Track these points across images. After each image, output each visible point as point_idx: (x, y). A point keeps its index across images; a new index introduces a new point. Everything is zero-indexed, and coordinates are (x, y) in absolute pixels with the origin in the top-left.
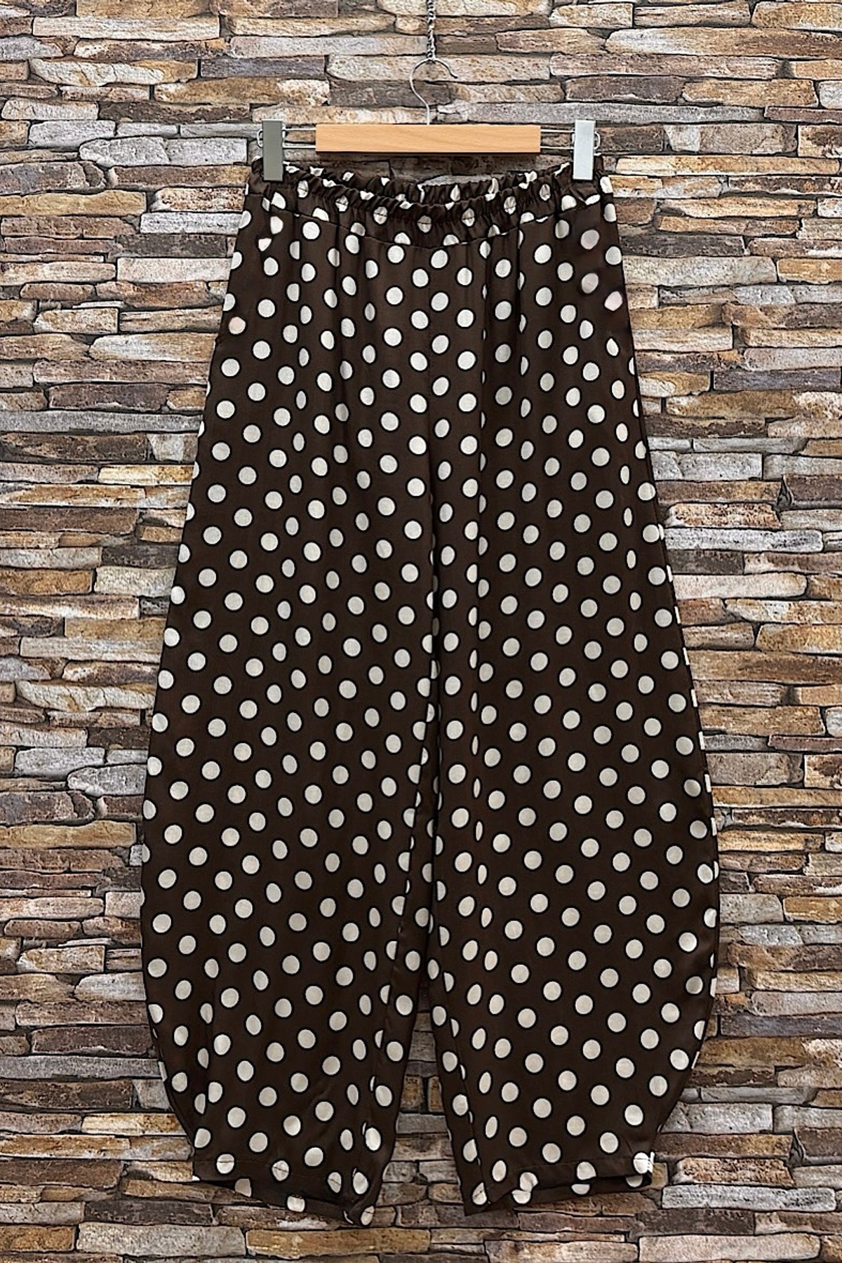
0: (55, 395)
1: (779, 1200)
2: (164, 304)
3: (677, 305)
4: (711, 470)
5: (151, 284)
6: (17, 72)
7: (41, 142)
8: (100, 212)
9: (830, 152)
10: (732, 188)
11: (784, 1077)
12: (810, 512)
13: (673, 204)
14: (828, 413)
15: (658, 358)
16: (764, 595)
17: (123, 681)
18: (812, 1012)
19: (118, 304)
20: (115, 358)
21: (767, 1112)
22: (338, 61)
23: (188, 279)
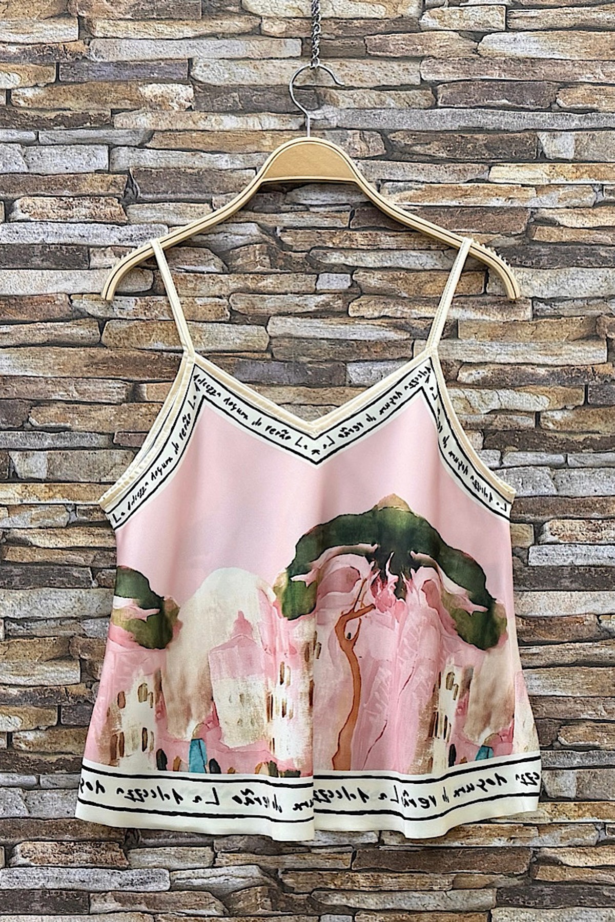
2: (24, 318)
3: (551, 317)
4: (586, 485)
5: (11, 297)
13: (547, 214)
15: (531, 371)
22: (202, 65)
23: (49, 292)
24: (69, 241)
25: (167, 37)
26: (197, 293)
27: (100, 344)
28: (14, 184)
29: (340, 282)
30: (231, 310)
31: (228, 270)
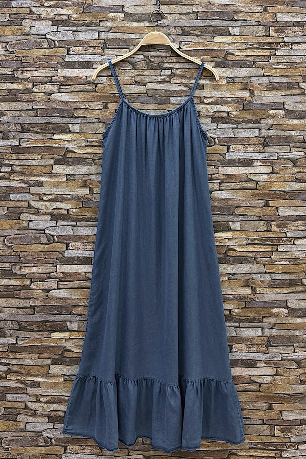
0: (39, 112)
1: (264, 357)
2: (73, 83)
3: (232, 83)
4: (243, 134)
5: (69, 77)
6: (26, 11)
7: (34, 33)
8: (53, 55)
9: (280, 35)
10: (249, 46)
11: (265, 320)
12: (273, 147)
13: (231, 51)
14: (279, 116)
15: (226, 99)
16: (259, 172)
17: (62, 200)
18: (274, 300)
19: (59, 83)
20: (58, 100)
21: (260, 330)
22: (127, 7)
23: (80, 75)
24: (86, 60)
26: (125, 76)
27: (96, 92)
28: (70, 43)
29: (168, 72)
30: (135, 81)
31: (134, 69)
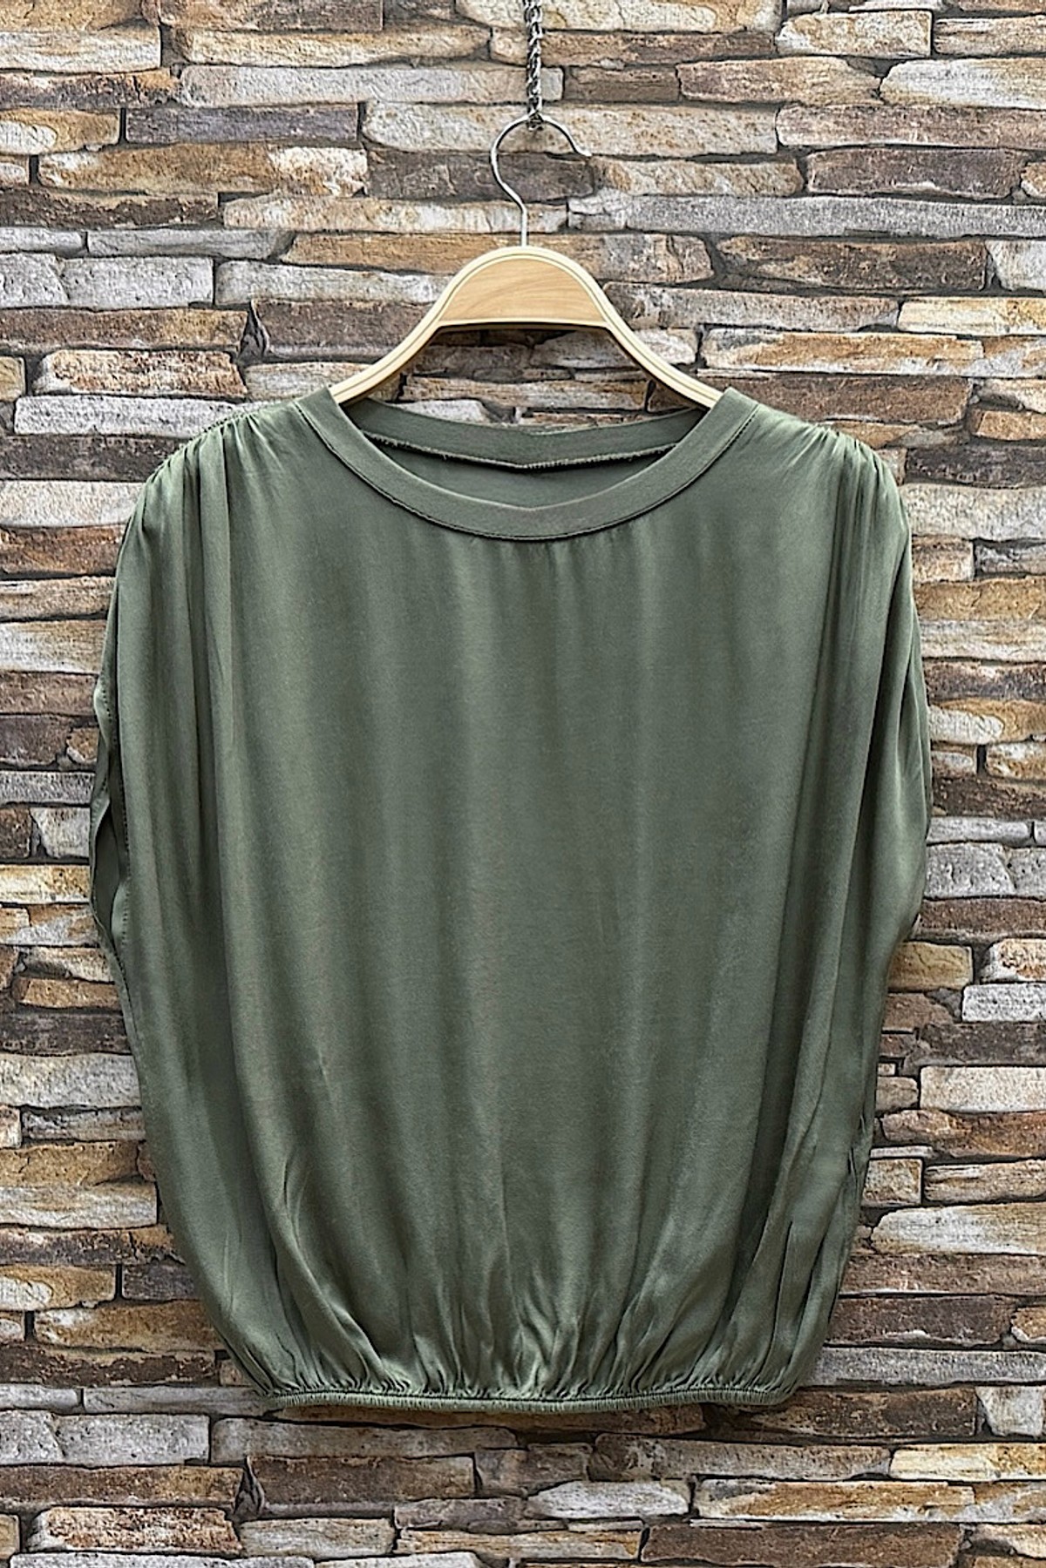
2: (59, 567)
3: (1007, 574)
5: (35, 529)
13: (1003, 388)
15: (970, 671)
22: (384, 113)
23: (103, 521)
24: (140, 429)
25: (320, 63)
28: (43, 326)
